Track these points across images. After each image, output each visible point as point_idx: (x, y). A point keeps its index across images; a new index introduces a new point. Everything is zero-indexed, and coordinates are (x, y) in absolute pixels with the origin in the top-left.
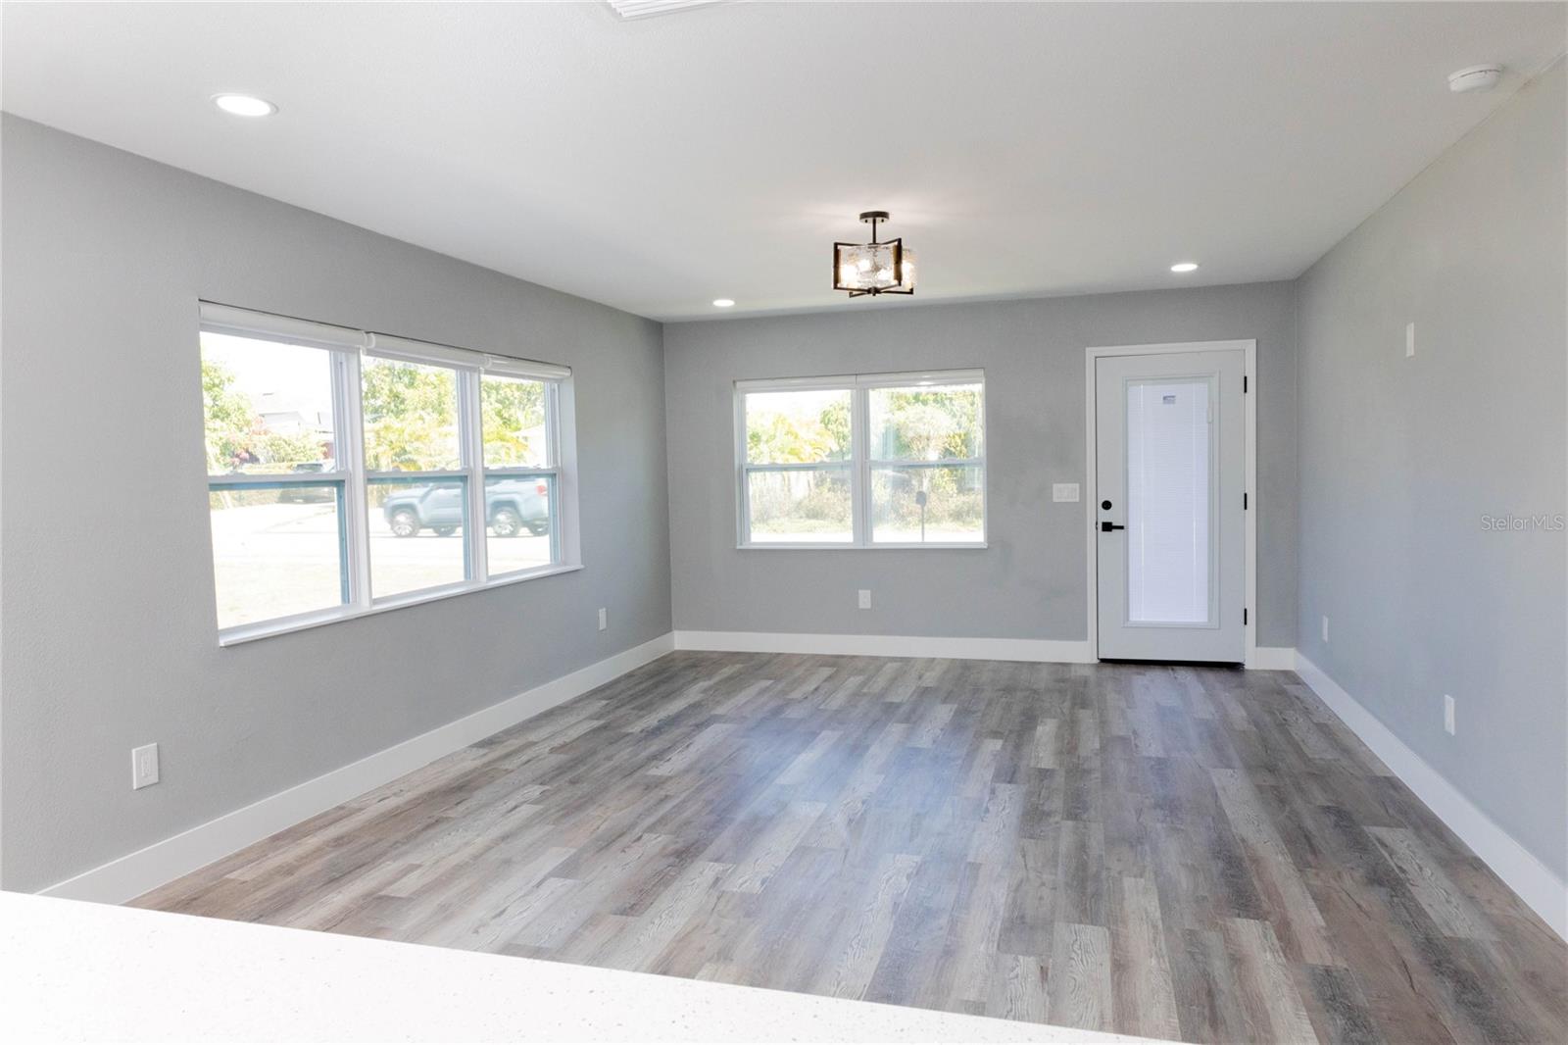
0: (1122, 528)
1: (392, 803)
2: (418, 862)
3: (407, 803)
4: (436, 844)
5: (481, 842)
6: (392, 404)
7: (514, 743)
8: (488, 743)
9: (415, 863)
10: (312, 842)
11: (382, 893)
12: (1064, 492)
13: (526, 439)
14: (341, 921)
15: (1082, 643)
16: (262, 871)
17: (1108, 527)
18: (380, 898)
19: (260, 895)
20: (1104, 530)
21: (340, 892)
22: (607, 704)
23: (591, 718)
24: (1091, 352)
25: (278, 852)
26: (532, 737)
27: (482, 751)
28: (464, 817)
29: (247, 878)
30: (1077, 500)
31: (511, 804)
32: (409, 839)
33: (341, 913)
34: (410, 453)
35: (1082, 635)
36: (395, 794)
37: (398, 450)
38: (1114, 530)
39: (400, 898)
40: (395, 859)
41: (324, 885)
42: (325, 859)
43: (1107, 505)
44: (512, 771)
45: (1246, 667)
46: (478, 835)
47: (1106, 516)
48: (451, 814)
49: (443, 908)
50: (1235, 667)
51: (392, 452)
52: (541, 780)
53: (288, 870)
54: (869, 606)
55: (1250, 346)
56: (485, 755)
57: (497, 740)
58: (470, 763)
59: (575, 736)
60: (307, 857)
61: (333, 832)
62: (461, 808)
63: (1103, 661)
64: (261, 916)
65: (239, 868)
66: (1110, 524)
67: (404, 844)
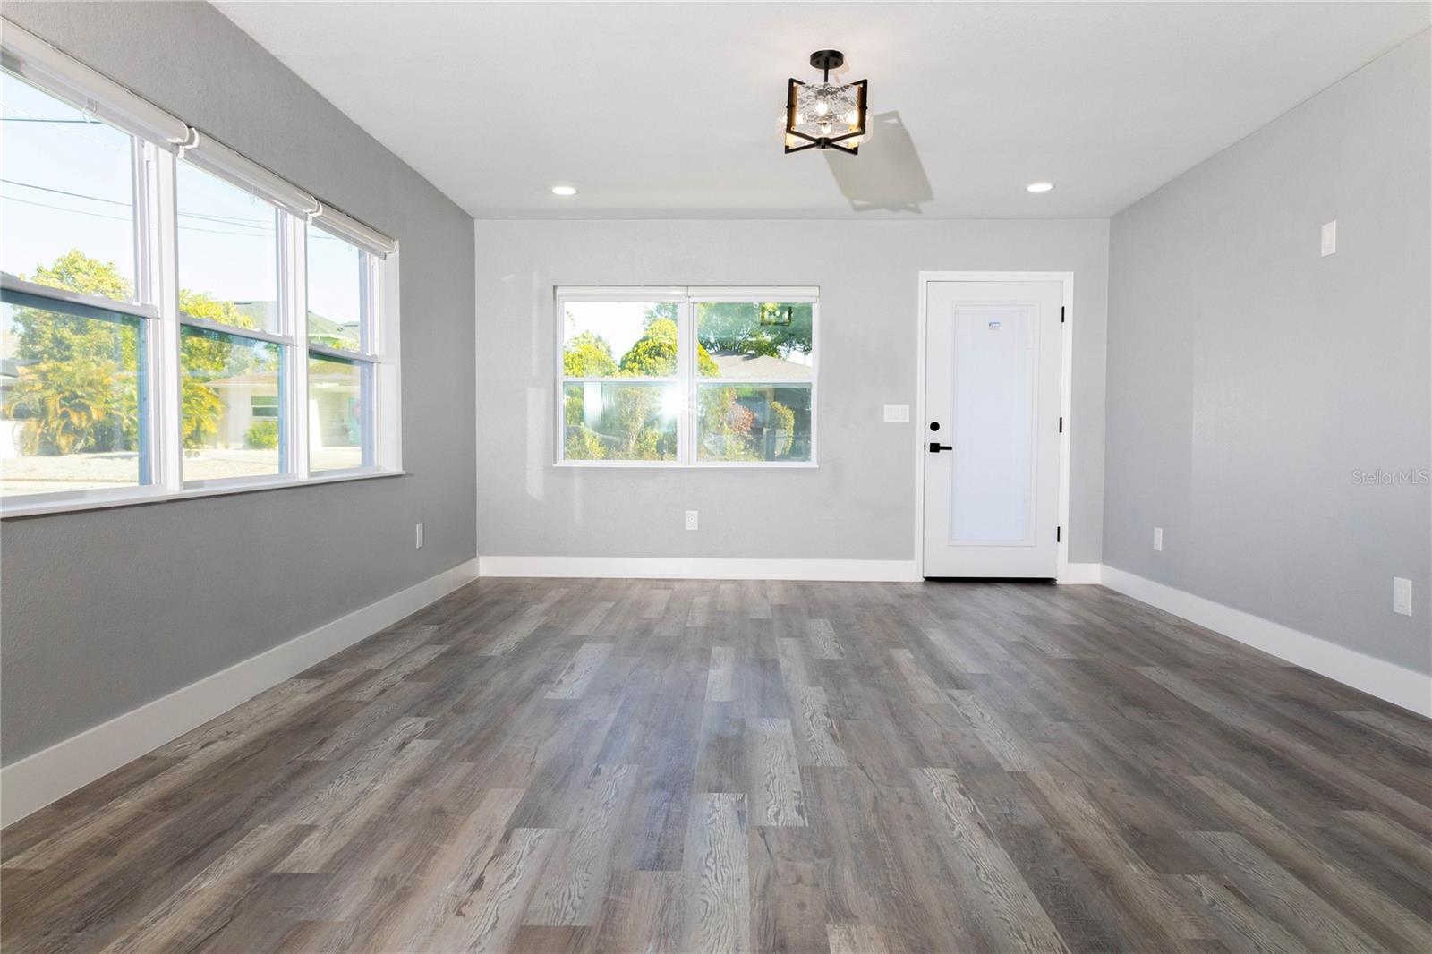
0: (950, 448)
1: (221, 749)
2: (308, 822)
3: (245, 747)
4: (320, 797)
5: (384, 789)
6: (55, 351)
7: (351, 672)
8: (318, 672)
9: (303, 823)
10: (126, 806)
11: (278, 869)
12: (894, 413)
13: (217, 390)
14: (233, 917)
15: (909, 562)
16: (60, 853)
17: (935, 448)
18: (278, 877)
19: (71, 889)
20: (931, 451)
21: (206, 874)
22: (440, 629)
23: (429, 643)
24: (924, 275)
25: (76, 824)
26: (371, 664)
27: (314, 683)
28: (340, 759)
29: (39, 865)
30: (907, 421)
31: (394, 740)
32: (276, 792)
33: (225, 905)
34: (83, 397)
35: (909, 555)
36: (222, 737)
37: (67, 394)
38: (941, 451)
39: (310, 875)
40: (269, 820)
41: (174, 867)
42: (159, 828)
43: (935, 427)
44: (368, 703)
45: (1058, 582)
46: (375, 781)
47: (935, 437)
48: (318, 756)
49: (385, 883)
50: (1047, 582)
51: (60, 396)
52: (414, 710)
53: (105, 848)
54: (696, 527)
55: (1068, 278)
56: (319, 687)
57: (327, 670)
58: (305, 696)
59: (424, 662)
60: (126, 827)
61: (151, 791)
62: (329, 748)
63: (929, 579)
64: (88, 923)
65: (17, 853)
66: (938, 444)
67: (272, 799)
